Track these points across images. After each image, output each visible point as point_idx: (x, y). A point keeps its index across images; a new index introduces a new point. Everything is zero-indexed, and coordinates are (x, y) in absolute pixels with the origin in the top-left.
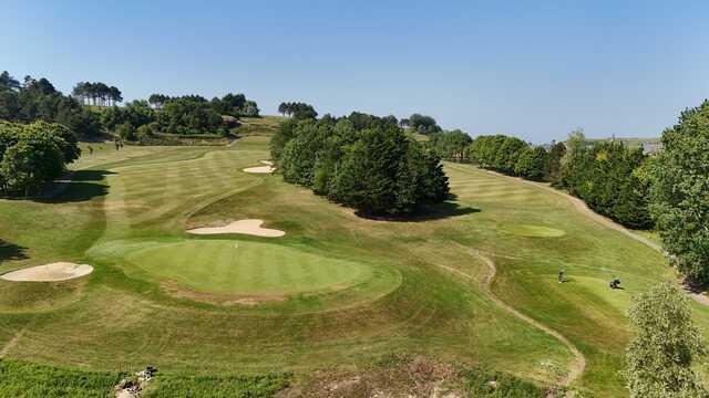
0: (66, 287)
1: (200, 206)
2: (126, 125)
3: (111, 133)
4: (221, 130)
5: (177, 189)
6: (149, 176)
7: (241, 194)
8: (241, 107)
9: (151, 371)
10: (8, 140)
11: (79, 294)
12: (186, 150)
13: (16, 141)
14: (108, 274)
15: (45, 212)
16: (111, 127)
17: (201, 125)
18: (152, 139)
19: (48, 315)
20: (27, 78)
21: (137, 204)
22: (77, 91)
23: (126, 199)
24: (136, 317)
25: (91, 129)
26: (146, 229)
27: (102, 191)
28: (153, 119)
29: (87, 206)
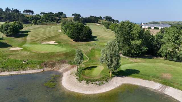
0: (18, 51)
1: (44, 39)
2: (34, 20)
3: (31, 22)
4: (56, 21)
5: (41, 35)
6: (37, 32)
7: (54, 36)
8: (62, 15)
9: (27, 60)
10: (9, 26)
11: (20, 52)
12: (47, 26)
13: (10, 26)
14: (25, 49)
15: (16, 39)
16: (31, 21)
17: (51, 20)
18: (40, 23)
19: (15, 54)
20: (13, 9)
21: (33, 38)
22: (24, 12)
23: (31, 37)
24: (27, 54)
25: (27, 21)
26: (33, 43)
27: (27, 35)
28: (40, 19)
29: (23, 38)
